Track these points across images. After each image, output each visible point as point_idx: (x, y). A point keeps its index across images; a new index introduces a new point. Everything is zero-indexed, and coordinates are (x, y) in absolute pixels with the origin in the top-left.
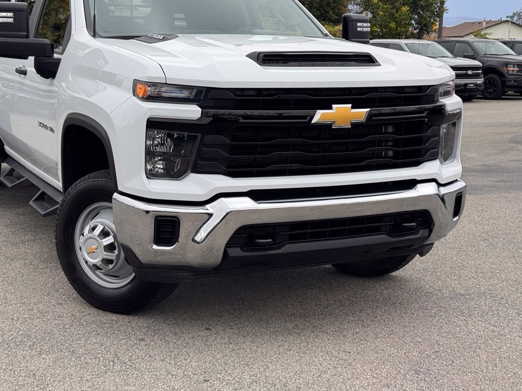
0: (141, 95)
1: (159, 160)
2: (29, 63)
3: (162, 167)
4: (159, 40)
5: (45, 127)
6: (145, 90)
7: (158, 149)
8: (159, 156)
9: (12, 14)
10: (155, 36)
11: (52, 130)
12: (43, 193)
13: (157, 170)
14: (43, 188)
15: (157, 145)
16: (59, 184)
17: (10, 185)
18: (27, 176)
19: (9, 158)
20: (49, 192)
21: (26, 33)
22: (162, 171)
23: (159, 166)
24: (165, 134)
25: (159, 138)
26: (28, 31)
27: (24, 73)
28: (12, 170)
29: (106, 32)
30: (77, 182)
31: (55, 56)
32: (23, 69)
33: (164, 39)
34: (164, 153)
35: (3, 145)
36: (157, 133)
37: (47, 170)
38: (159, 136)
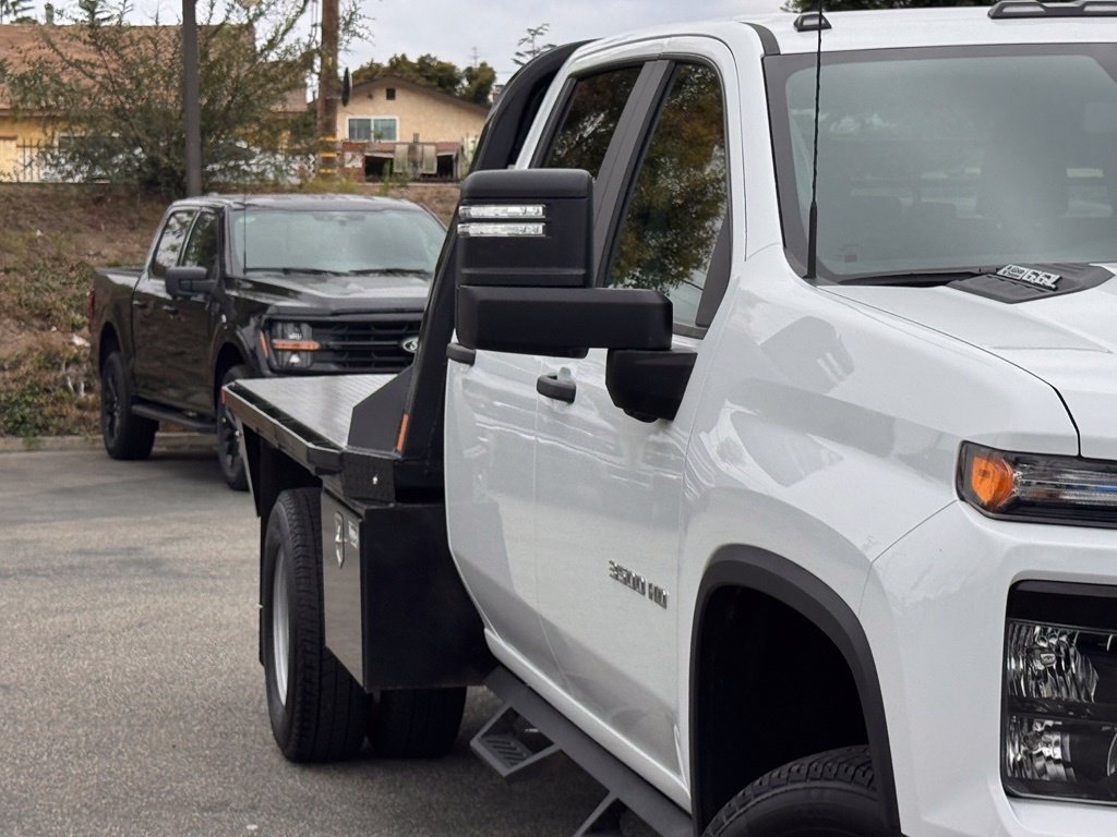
0: (985, 498)
1: (1049, 730)
2: (590, 370)
3: (1057, 753)
4: (1043, 292)
5: (635, 583)
6: (1003, 481)
7: (1046, 691)
8: (1049, 715)
9: (541, 209)
10: (1027, 274)
11: (658, 596)
12: (619, 808)
13: (1039, 764)
14: (617, 790)
15: (1041, 677)
16: (678, 782)
17: (504, 770)
18: (561, 741)
19: (499, 669)
20: (637, 803)
21: (582, 272)
22: (1061, 769)
23: (1047, 751)
24: (1071, 638)
25: (1050, 649)
26: (588, 265)
27: (566, 394)
28: (511, 716)
29: (851, 258)
30: (748, 790)
31: (678, 342)
32: (562, 380)
33: (1058, 289)
34: (1069, 705)
35: (481, 626)
36: (1044, 631)
37: (625, 722)
38: (1050, 641)
